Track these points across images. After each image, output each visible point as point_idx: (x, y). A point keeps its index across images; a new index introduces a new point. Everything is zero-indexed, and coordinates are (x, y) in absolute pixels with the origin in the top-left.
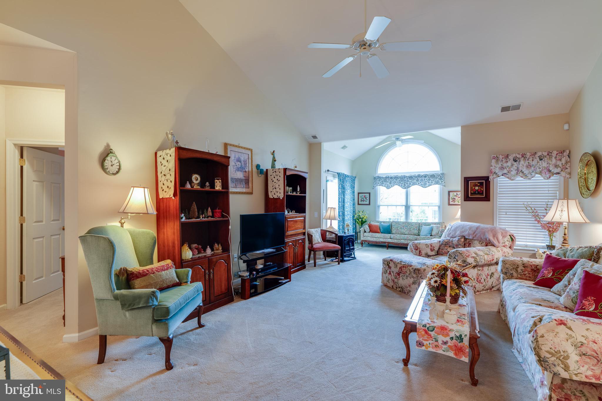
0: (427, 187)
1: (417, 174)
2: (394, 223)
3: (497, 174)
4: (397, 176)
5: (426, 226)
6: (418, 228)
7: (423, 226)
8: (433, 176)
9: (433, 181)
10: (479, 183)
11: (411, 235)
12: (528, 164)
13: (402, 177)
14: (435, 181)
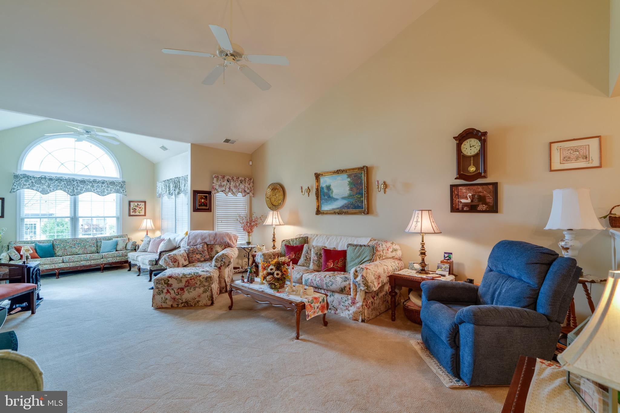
0: (106, 195)
1: (92, 179)
2: (58, 242)
3: (217, 190)
4: (60, 178)
5: (106, 240)
6: (95, 244)
7: (103, 241)
8: (113, 183)
9: (112, 189)
10: (204, 196)
11: (87, 254)
12: (235, 185)
13: (69, 180)
14: (115, 189)
